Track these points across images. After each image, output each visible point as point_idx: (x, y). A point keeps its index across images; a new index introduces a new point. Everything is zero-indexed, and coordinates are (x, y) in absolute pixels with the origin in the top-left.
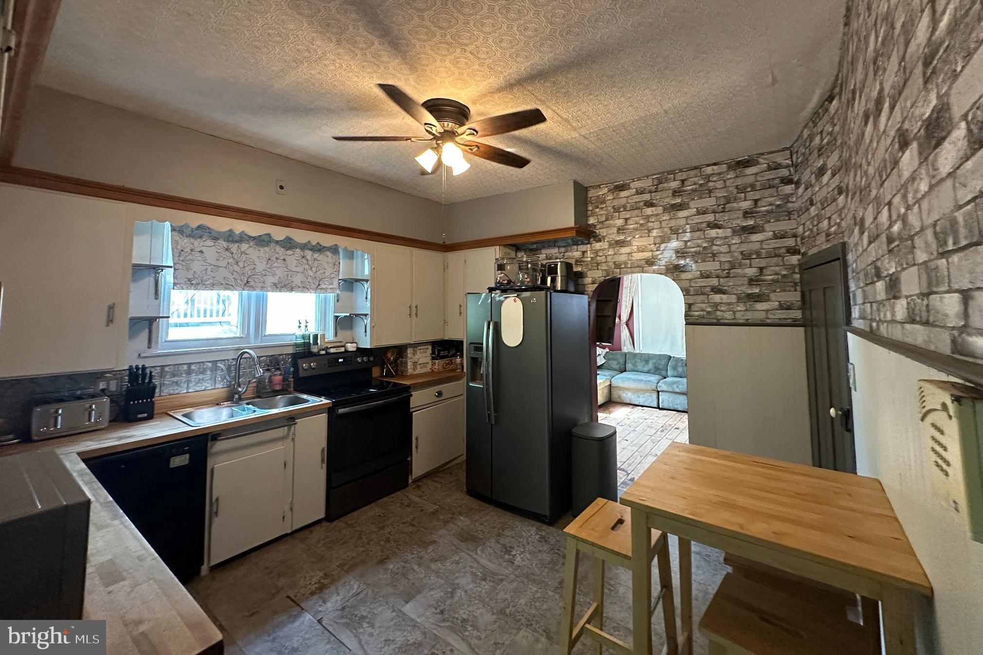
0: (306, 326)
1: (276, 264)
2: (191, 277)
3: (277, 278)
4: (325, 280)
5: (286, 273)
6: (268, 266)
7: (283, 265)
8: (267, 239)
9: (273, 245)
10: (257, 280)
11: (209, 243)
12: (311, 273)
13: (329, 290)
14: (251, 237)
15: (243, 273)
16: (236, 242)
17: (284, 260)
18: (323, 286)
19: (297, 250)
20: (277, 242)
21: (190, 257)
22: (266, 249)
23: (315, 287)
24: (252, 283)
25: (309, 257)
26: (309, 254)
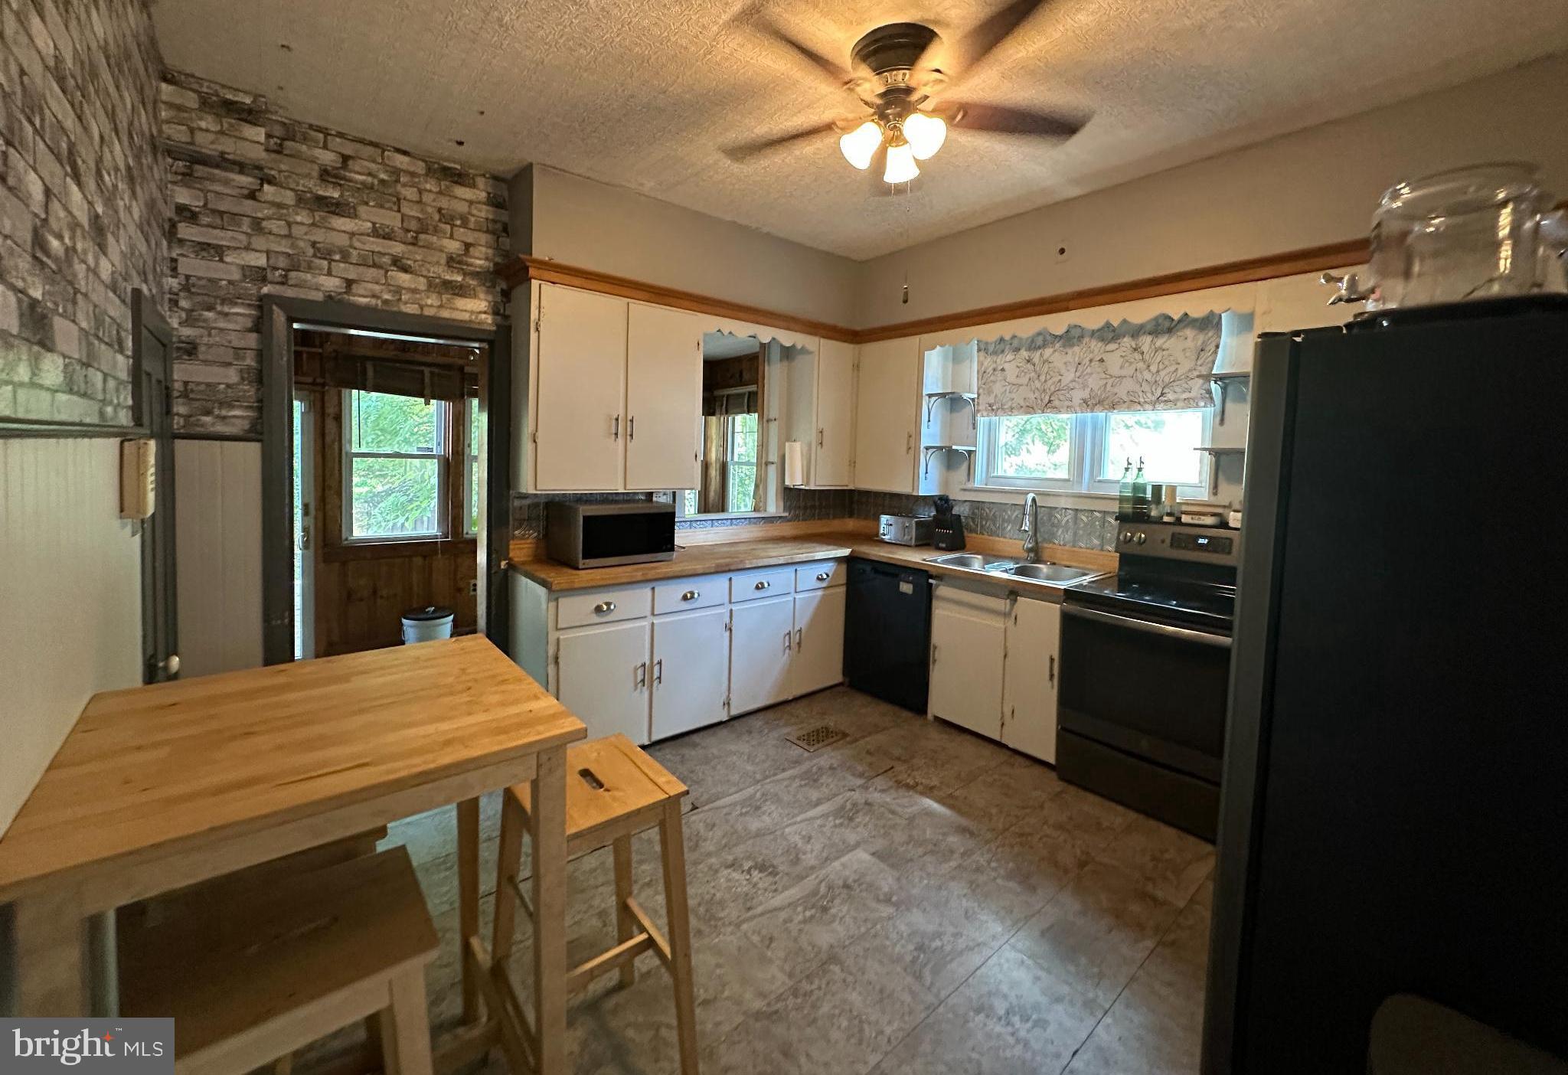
0: (1140, 469)
1: (1089, 370)
2: (992, 401)
3: (1088, 391)
4: (1175, 384)
5: (1104, 382)
6: (1078, 374)
7: (1099, 370)
8: (1076, 333)
9: (1086, 340)
10: (1062, 398)
11: (1010, 357)
12: (1147, 376)
13: (1179, 404)
14: (1056, 336)
15: (1044, 390)
16: (1039, 348)
17: (1102, 361)
18: (1170, 396)
19: (1125, 339)
20: (1093, 333)
21: (992, 378)
22: (1076, 349)
23: (1154, 398)
24: (1056, 403)
25: (1145, 348)
26: (1146, 341)
